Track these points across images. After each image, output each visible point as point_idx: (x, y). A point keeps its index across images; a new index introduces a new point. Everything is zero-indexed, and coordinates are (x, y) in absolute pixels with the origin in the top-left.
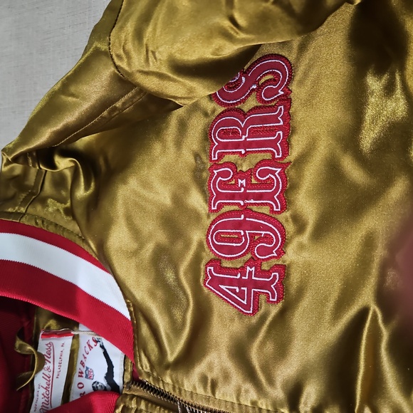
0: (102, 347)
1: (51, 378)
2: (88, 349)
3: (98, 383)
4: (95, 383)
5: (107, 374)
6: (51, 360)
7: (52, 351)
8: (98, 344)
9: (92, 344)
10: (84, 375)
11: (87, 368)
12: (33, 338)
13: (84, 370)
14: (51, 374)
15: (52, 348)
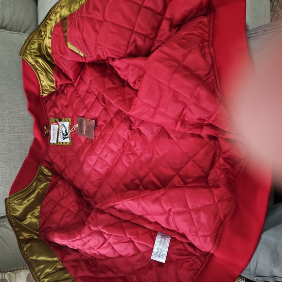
4: (63, 133)
5: (65, 131)
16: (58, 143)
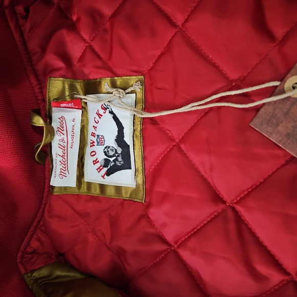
0: (111, 112)
1: (66, 148)
2: (97, 118)
3: (109, 147)
4: (106, 148)
5: (118, 137)
6: (65, 132)
7: (64, 125)
8: (107, 111)
9: (101, 112)
10: (95, 144)
11: (98, 136)
12: (47, 113)
13: (94, 139)
14: (66, 144)
15: (64, 121)
16: (84, 189)
